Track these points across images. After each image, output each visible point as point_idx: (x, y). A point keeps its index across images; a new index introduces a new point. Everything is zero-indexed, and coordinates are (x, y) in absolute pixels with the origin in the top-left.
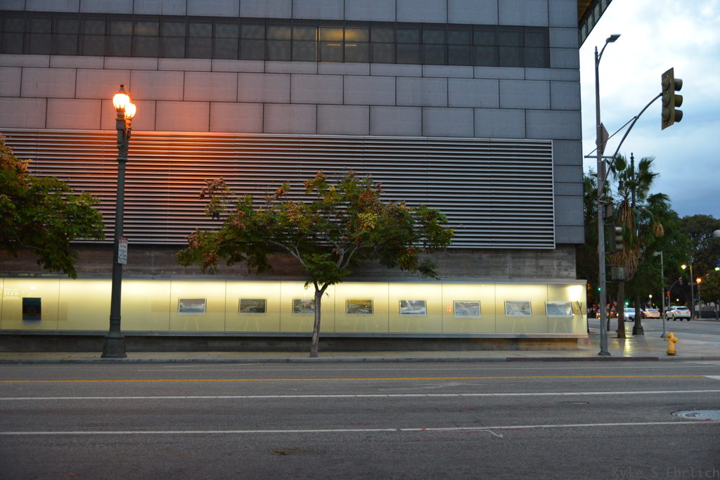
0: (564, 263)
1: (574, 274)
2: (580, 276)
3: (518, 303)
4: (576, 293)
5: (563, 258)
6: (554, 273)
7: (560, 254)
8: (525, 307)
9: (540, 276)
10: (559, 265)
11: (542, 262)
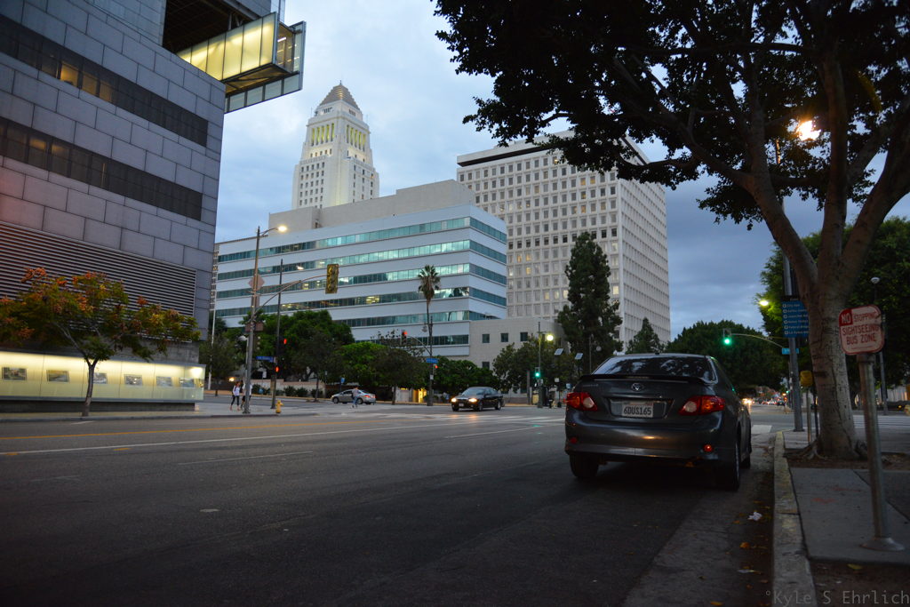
0: (193, 353)
1: (197, 360)
2: (201, 363)
3: (164, 378)
4: (197, 373)
5: (192, 349)
6: (187, 359)
7: (192, 346)
8: (169, 381)
9: (178, 360)
10: (190, 354)
11: (181, 351)
